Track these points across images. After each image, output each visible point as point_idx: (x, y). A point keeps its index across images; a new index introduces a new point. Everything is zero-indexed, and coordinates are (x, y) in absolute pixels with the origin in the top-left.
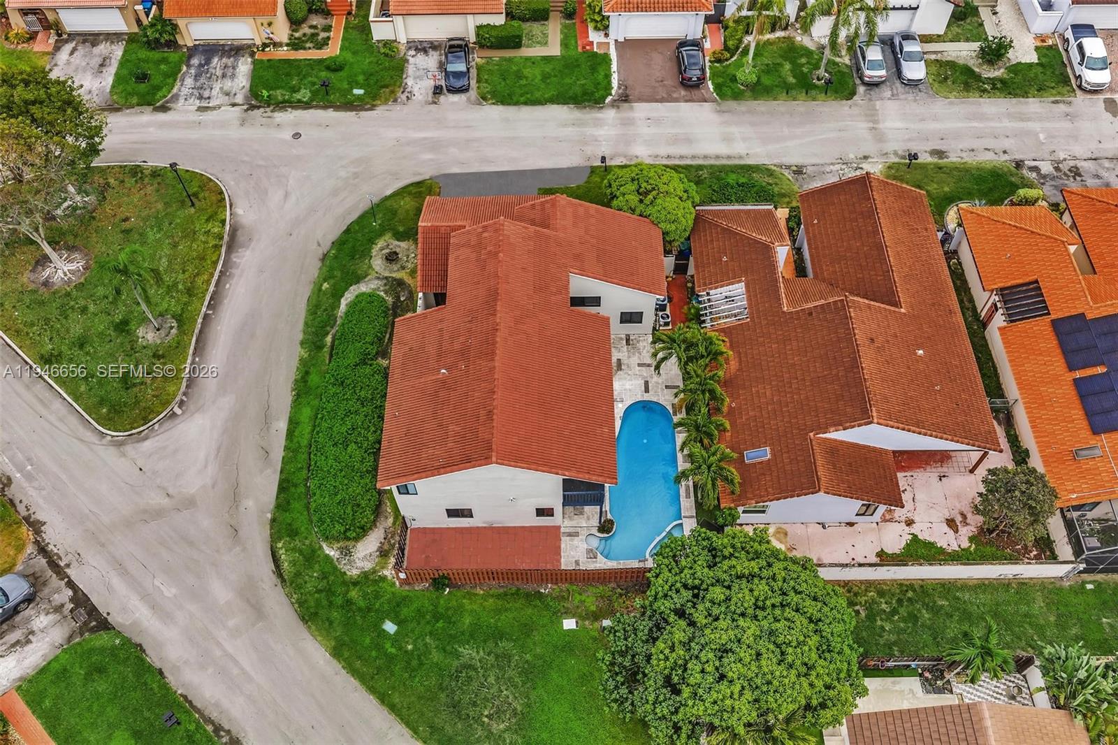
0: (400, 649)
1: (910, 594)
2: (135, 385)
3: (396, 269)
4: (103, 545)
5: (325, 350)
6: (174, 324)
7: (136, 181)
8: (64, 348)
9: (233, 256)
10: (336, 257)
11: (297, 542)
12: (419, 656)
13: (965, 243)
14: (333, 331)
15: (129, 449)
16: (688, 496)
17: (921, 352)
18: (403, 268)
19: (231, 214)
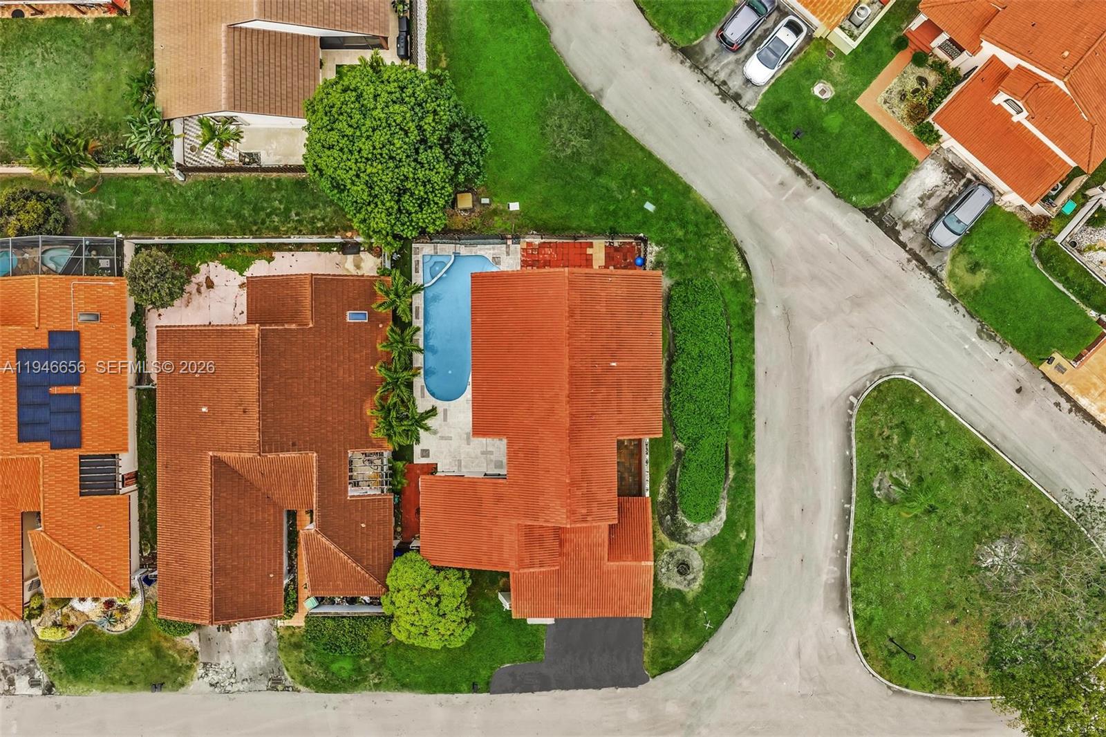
0: (640, 190)
1: (254, 228)
2: (897, 426)
3: (678, 554)
4: (886, 277)
5: (734, 462)
6: (877, 493)
7: (957, 674)
8: (971, 466)
9: (838, 574)
10: (738, 570)
11: (730, 276)
12: (626, 185)
13: (133, 568)
14: (729, 482)
15: (887, 364)
16: (417, 308)
17: (204, 410)
18: (671, 555)
19: (850, 628)
